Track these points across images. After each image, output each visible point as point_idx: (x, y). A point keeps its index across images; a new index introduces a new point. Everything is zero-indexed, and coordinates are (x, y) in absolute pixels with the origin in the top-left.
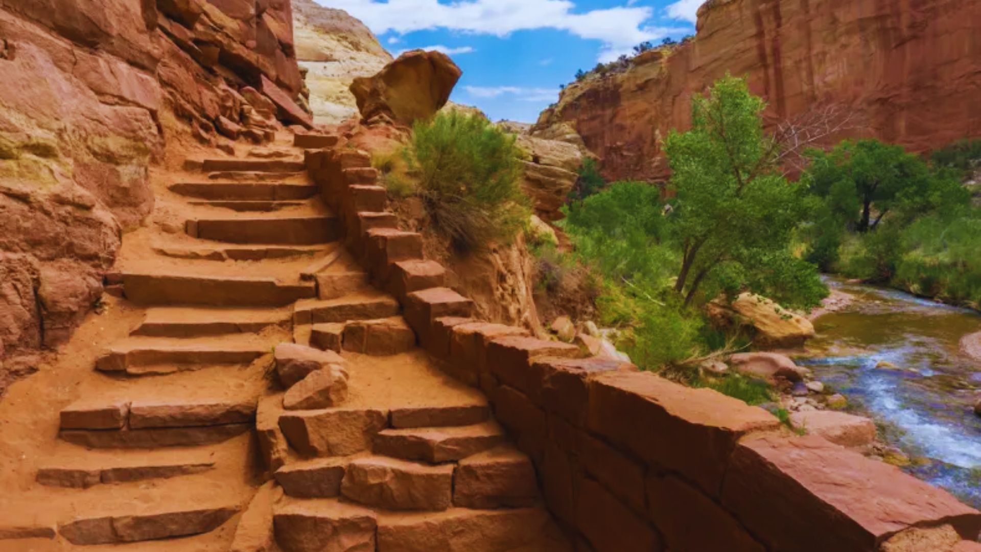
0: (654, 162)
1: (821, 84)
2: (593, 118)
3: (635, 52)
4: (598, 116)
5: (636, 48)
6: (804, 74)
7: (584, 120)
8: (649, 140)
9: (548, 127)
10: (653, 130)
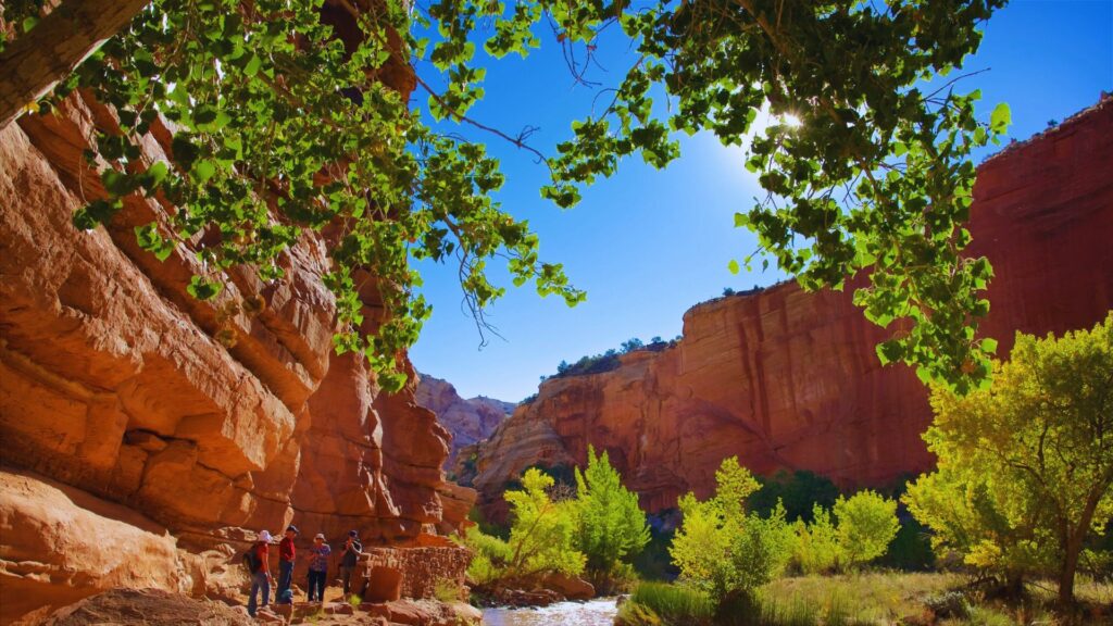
0: (639, 471)
1: (801, 402)
2: (574, 417)
3: (623, 348)
4: (580, 415)
5: (624, 345)
6: (786, 390)
7: (564, 419)
8: (634, 446)
9: (523, 423)
10: (639, 436)
